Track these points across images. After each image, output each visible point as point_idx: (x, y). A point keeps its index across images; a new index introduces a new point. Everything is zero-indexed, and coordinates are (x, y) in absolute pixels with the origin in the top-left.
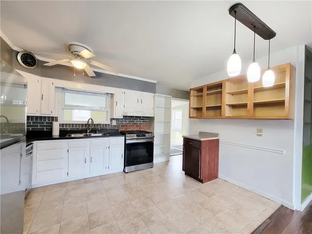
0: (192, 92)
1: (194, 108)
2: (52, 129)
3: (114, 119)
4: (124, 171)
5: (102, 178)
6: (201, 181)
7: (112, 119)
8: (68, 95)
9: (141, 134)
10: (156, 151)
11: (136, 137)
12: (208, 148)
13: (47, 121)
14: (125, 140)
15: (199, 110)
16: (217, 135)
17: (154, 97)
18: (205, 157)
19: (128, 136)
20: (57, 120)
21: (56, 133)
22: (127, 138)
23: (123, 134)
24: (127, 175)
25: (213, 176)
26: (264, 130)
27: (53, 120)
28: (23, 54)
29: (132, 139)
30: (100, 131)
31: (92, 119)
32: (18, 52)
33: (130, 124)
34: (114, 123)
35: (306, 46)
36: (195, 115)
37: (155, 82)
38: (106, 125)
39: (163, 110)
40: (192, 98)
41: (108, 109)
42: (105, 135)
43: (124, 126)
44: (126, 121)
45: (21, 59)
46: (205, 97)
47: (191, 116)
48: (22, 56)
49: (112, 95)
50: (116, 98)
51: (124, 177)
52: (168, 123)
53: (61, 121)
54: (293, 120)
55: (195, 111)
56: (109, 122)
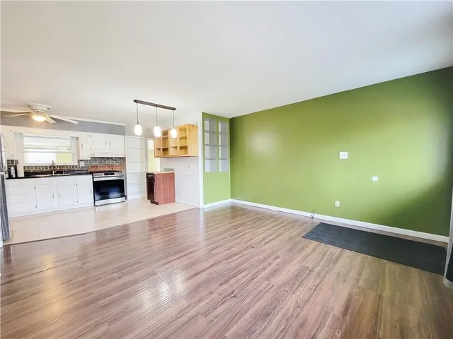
3: (81, 160)
4: (94, 205)
6: (157, 204)
7: (79, 161)
9: (109, 172)
11: (104, 176)
14: (93, 178)
16: (172, 170)
17: (124, 139)
19: (96, 175)
20: (17, 163)
22: (95, 177)
23: (91, 173)
24: (97, 208)
29: (100, 177)
30: (67, 172)
33: (101, 164)
34: (82, 164)
35: (203, 113)
37: (124, 125)
38: (73, 166)
39: (139, 150)
41: (74, 151)
43: (94, 167)
44: (95, 162)
46: (161, 141)
47: (156, 155)
49: (77, 138)
51: (95, 210)
54: (198, 157)
56: (76, 164)
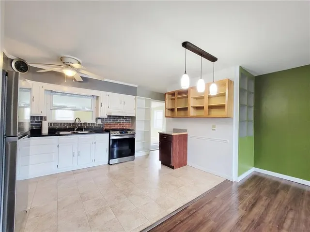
0: (167, 96)
1: (169, 109)
2: (41, 127)
3: (99, 118)
4: (109, 164)
5: (89, 169)
6: (173, 168)
7: (97, 119)
8: (55, 97)
9: (123, 131)
10: (138, 146)
11: (119, 134)
12: (178, 141)
13: (36, 120)
14: (110, 136)
15: (172, 110)
16: (186, 131)
17: (135, 99)
18: (175, 148)
19: (112, 133)
20: (45, 120)
21: (45, 131)
22: (111, 135)
23: (107, 131)
24: (111, 166)
25: (183, 163)
26: (216, 126)
27: (42, 119)
28: (17, 62)
29: (116, 136)
30: (87, 129)
31: (79, 119)
32: (13, 60)
33: (114, 122)
34: (99, 122)
35: (241, 67)
36: (170, 115)
37: (136, 86)
38: (92, 124)
39: (144, 110)
40: (167, 100)
41: (94, 110)
42: (91, 133)
43: (109, 124)
44: (110, 120)
45: (15, 66)
46: (177, 100)
47: (166, 115)
48: (15, 63)
49: (97, 97)
50: (101, 100)
51: (109, 169)
52: (148, 122)
53: (49, 120)
54: (233, 118)
55: (170, 112)
56: (94, 121)
